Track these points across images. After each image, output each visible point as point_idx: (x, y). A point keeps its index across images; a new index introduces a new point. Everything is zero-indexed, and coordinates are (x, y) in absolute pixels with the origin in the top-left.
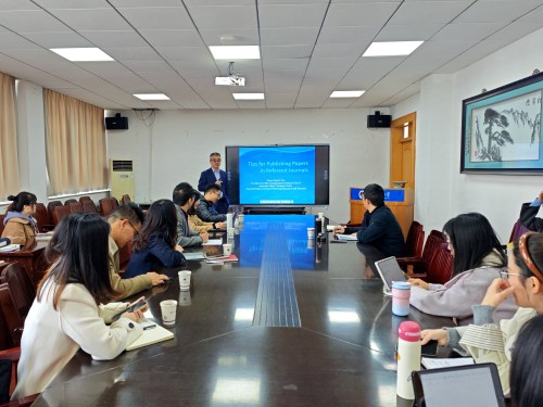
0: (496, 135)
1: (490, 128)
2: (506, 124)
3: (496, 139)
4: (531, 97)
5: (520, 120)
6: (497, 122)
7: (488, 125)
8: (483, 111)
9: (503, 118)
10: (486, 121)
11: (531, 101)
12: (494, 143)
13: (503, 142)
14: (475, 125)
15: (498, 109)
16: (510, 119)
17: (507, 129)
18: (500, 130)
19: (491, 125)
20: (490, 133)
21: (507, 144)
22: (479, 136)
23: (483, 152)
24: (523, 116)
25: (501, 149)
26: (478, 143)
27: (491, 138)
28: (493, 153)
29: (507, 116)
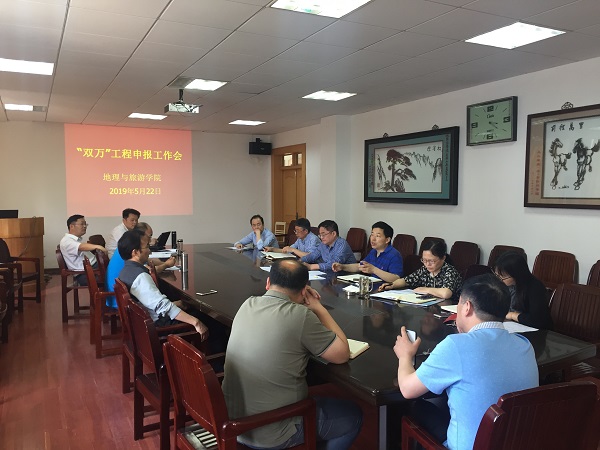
0: (400, 172)
1: (393, 165)
2: (409, 164)
3: (399, 174)
4: (432, 145)
5: (422, 162)
6: (400, 161)
7: (391, 163)
8: (386, 151)
9: (407, 160)
10: (389, 159)
11: (432, 148)
12: (397, 177)
13: (406, 177)
14: (377, 162)
15: (402, 151)
16: (412, 159)
17: (409, 167)
18: (403, 168)
19: (395, 163)
20: (394, 169)
21: (411, 179)
22: (381, 171)
23: (387, 184)
24: (425, 159)
25: (405, 183)
26: (380, 177)
27: (395, 173)
28: (396, 185)
29: (409, 157)
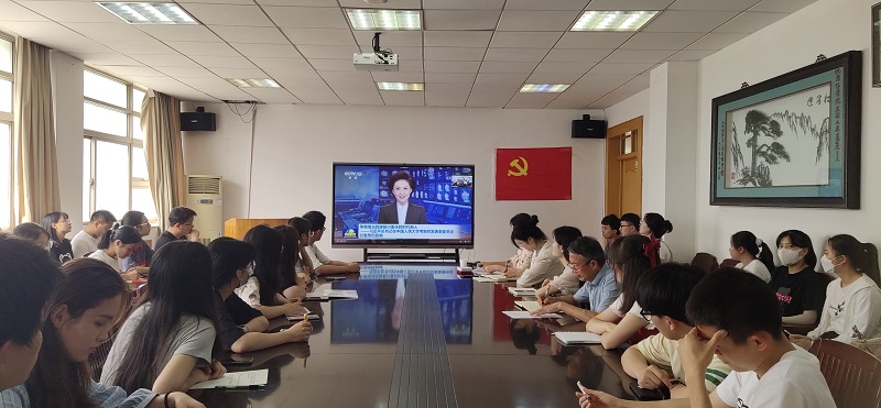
0: (764, 149)
1: (754, 139)
2: (779, 133)
3: (764, 154)
4: (814, 93)
5: (798, 127)
6: (764, 129)
7: (751, 135)
8: (744, 114)
9: (775, 126)
10: (748, 130)
11: (815, 100)
12: (760, 160)
13: (773, 159)
14: (731, 135)
15: (768, 110)
16: (784, 125)
17: (780, 140)
18: (769, 141)
19: (756, 134)
20: (755, 146)
21: (781, 162)
22: (737, 150)
23: (745, 173)
24: (804, 120)
25: (772, 168)
26: (736, 160)
27: (757, 152)
28: (759, 175)
29: (779, 120)
